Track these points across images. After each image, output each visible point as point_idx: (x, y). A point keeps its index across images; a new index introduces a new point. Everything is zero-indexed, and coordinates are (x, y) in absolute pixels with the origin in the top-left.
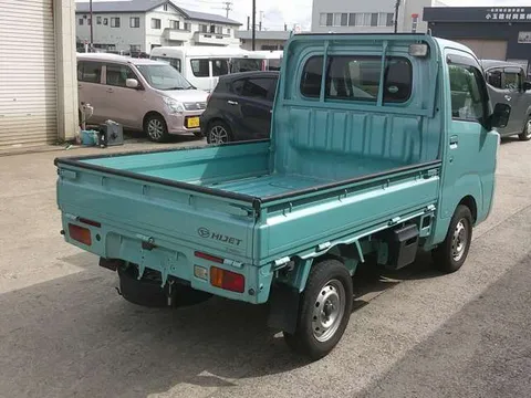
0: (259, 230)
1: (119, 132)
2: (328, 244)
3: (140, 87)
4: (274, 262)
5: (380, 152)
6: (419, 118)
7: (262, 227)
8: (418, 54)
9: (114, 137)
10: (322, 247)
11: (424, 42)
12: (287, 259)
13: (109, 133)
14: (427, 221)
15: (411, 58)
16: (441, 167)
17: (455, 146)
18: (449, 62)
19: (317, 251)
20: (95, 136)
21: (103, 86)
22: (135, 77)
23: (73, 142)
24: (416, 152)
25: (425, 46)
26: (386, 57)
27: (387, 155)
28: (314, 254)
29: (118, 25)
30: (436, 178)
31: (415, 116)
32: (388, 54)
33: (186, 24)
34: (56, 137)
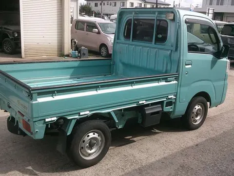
0: (32, 104)
1: (86, 52)
2: (87, 112)
3: (99, 33)
4: (45, 120)
5: (153, 67)
6: (170, 51)
7: (34, 102)
8: (170, 18)
9: (84, 54)
10: (81, 114)
11: (172, 12)
12: (55, 119)
13: (82, 52)
14: (169, 104)
15: (168, 20)
16: (178, 77)
17: (190, 66)
18: (186, 22)
19: (79, 115)
20: (77, 54)
21: (85, 32)
22: (97, 28)
23: (68, 56)
24: (169, 68)
25: (173, 15)
26: (157, 20)
27: (156, 69)
28: (77, 117)
29: (115, 5)
30: (175, 82)
31: (168, 50)
32: (158, 18)
33: (145, 5)
34: (61, 54)
